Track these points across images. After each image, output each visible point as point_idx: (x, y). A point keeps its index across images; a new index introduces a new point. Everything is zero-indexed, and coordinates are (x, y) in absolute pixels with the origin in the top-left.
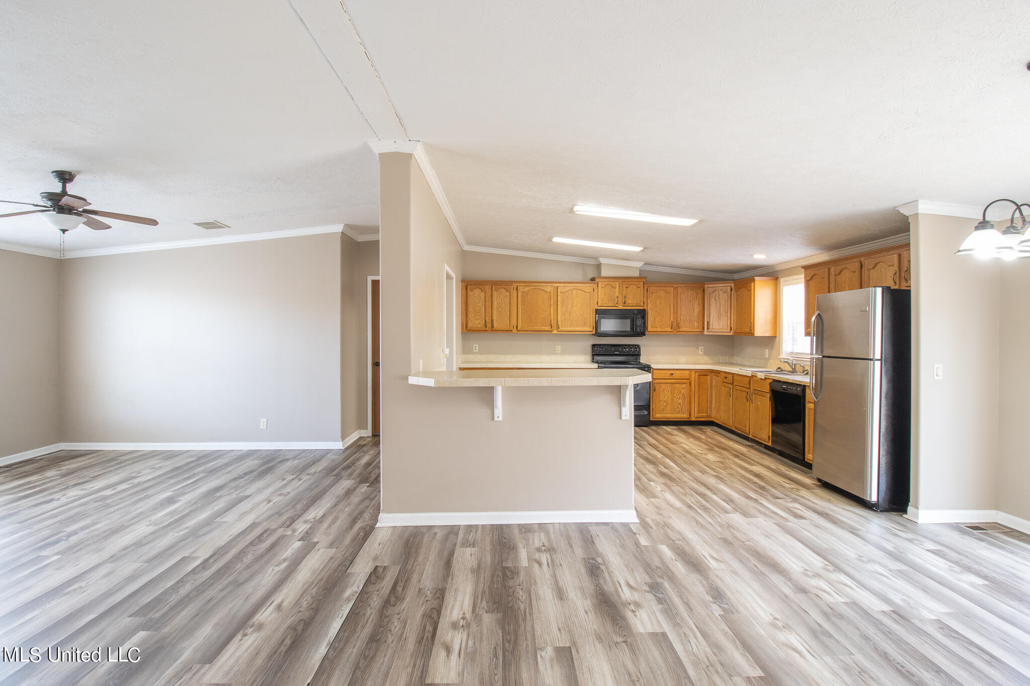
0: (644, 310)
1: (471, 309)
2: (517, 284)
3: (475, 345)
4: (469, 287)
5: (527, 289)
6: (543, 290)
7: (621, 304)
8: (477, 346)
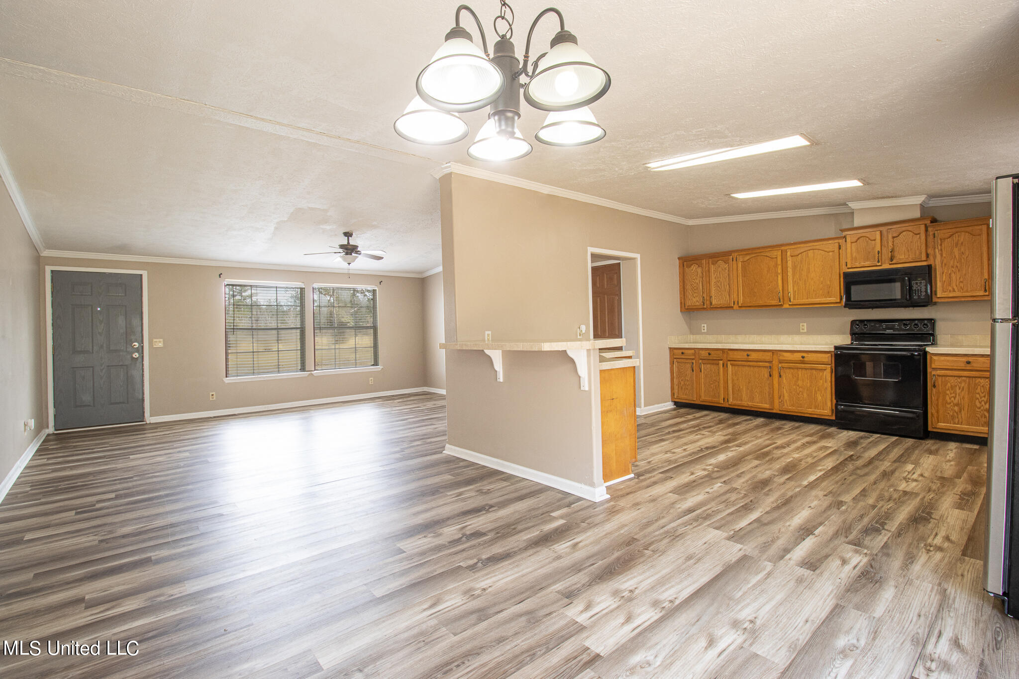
0: (929, 267)
1: (688, 287)
2: (736, 254)
3: (703, 325)
4: (685, 263)
5: (748, 257)
6: (766, 256)
7: (887, 262)
8: (705, 325)
